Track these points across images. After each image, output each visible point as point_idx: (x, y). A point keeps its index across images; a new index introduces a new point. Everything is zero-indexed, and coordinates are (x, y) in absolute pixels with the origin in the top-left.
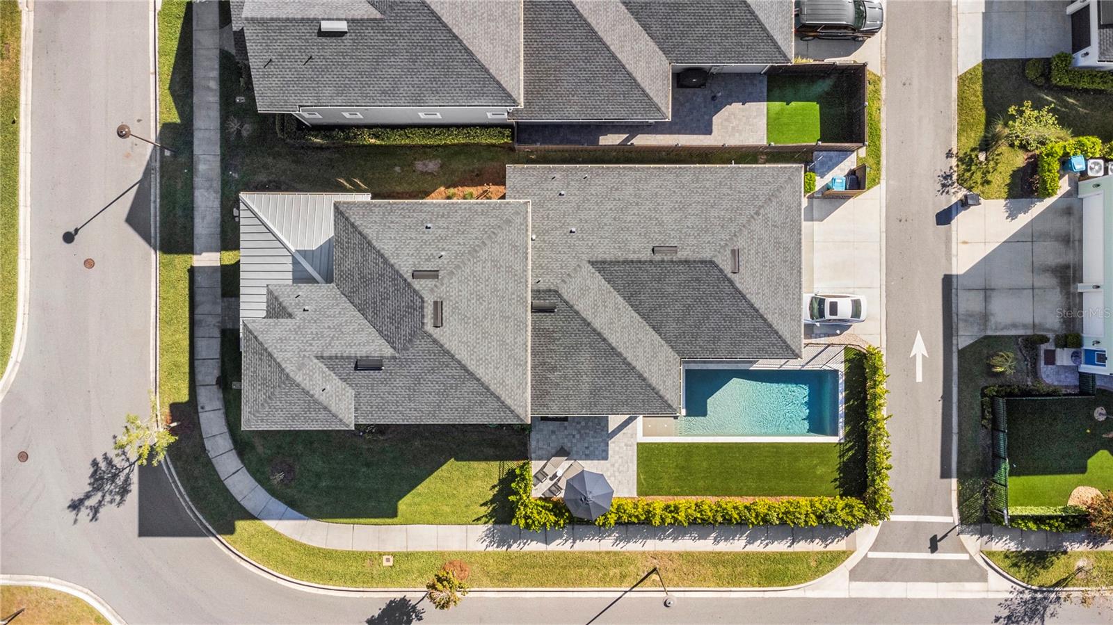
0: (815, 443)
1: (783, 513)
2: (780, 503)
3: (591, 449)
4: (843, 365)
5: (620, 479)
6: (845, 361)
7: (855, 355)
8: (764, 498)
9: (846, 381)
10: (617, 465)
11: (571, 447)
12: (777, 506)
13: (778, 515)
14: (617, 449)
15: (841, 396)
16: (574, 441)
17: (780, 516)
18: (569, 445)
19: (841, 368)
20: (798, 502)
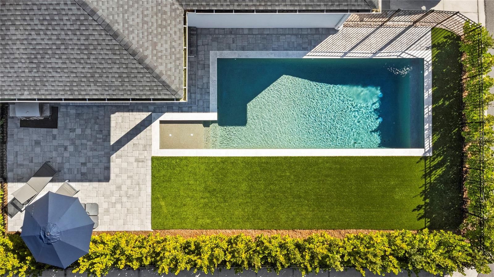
0: (392, 157)
1: (350, 254)
2: (346, 239)
3: (89, 165)
4: (430, 52)
5: (129, 207)
6: (433, 46)
7: (445, 38)
8: (323, 232)
9: (434, 73)
10: (124, 188)
11: (62, 163)
12: (341, 244)
13: (342, 257)
14: (125, 165)
15: (428, 94)
16: (66, 155)
17: (346, 259)
18: (59, 160)
19: (427, 56)
20: (371, 238)
